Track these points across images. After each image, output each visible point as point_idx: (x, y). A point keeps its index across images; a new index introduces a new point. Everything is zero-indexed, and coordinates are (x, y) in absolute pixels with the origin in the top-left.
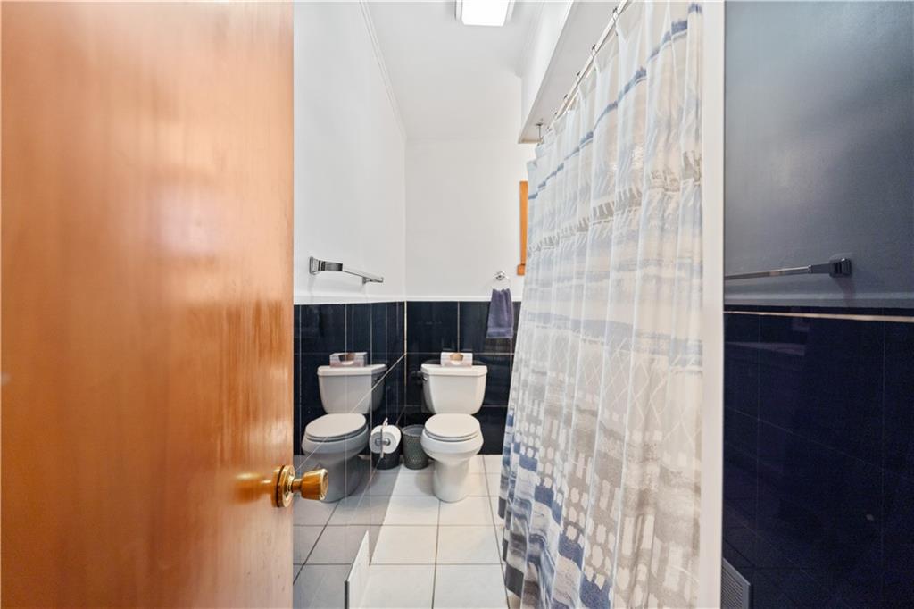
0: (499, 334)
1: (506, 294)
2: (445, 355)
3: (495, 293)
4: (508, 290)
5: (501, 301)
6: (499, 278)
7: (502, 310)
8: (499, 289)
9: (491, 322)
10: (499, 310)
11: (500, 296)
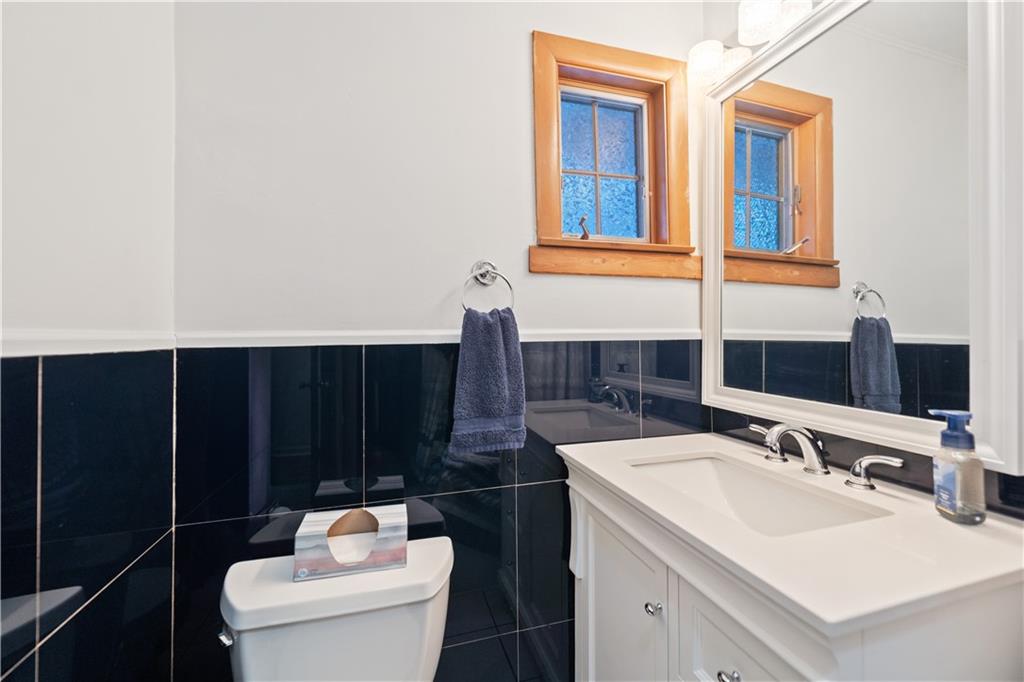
0: (486, 438)
1: (504, 321)
2: (314, 523)
3: (470, 317)
4: (509, 311)
5: (490, 344)
6: (482, 279)
7: (495, 368)
8: (483, 308)
9: (461, 408)
10: (486, 367)
11: (488, 328)
